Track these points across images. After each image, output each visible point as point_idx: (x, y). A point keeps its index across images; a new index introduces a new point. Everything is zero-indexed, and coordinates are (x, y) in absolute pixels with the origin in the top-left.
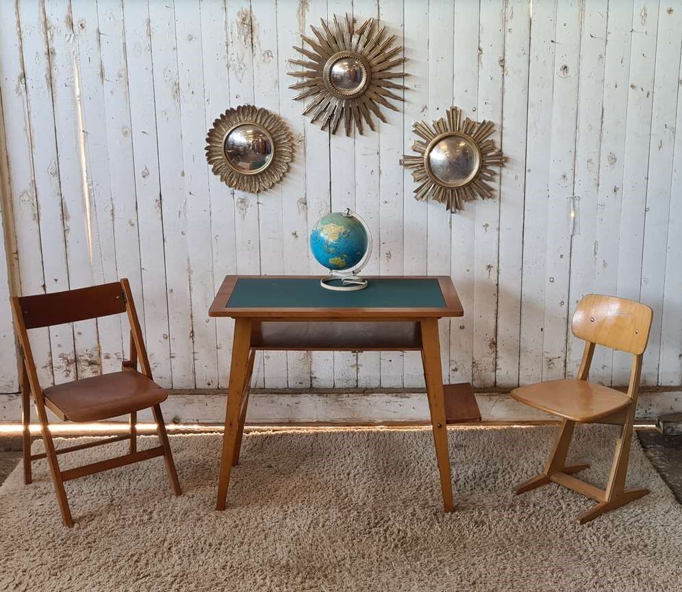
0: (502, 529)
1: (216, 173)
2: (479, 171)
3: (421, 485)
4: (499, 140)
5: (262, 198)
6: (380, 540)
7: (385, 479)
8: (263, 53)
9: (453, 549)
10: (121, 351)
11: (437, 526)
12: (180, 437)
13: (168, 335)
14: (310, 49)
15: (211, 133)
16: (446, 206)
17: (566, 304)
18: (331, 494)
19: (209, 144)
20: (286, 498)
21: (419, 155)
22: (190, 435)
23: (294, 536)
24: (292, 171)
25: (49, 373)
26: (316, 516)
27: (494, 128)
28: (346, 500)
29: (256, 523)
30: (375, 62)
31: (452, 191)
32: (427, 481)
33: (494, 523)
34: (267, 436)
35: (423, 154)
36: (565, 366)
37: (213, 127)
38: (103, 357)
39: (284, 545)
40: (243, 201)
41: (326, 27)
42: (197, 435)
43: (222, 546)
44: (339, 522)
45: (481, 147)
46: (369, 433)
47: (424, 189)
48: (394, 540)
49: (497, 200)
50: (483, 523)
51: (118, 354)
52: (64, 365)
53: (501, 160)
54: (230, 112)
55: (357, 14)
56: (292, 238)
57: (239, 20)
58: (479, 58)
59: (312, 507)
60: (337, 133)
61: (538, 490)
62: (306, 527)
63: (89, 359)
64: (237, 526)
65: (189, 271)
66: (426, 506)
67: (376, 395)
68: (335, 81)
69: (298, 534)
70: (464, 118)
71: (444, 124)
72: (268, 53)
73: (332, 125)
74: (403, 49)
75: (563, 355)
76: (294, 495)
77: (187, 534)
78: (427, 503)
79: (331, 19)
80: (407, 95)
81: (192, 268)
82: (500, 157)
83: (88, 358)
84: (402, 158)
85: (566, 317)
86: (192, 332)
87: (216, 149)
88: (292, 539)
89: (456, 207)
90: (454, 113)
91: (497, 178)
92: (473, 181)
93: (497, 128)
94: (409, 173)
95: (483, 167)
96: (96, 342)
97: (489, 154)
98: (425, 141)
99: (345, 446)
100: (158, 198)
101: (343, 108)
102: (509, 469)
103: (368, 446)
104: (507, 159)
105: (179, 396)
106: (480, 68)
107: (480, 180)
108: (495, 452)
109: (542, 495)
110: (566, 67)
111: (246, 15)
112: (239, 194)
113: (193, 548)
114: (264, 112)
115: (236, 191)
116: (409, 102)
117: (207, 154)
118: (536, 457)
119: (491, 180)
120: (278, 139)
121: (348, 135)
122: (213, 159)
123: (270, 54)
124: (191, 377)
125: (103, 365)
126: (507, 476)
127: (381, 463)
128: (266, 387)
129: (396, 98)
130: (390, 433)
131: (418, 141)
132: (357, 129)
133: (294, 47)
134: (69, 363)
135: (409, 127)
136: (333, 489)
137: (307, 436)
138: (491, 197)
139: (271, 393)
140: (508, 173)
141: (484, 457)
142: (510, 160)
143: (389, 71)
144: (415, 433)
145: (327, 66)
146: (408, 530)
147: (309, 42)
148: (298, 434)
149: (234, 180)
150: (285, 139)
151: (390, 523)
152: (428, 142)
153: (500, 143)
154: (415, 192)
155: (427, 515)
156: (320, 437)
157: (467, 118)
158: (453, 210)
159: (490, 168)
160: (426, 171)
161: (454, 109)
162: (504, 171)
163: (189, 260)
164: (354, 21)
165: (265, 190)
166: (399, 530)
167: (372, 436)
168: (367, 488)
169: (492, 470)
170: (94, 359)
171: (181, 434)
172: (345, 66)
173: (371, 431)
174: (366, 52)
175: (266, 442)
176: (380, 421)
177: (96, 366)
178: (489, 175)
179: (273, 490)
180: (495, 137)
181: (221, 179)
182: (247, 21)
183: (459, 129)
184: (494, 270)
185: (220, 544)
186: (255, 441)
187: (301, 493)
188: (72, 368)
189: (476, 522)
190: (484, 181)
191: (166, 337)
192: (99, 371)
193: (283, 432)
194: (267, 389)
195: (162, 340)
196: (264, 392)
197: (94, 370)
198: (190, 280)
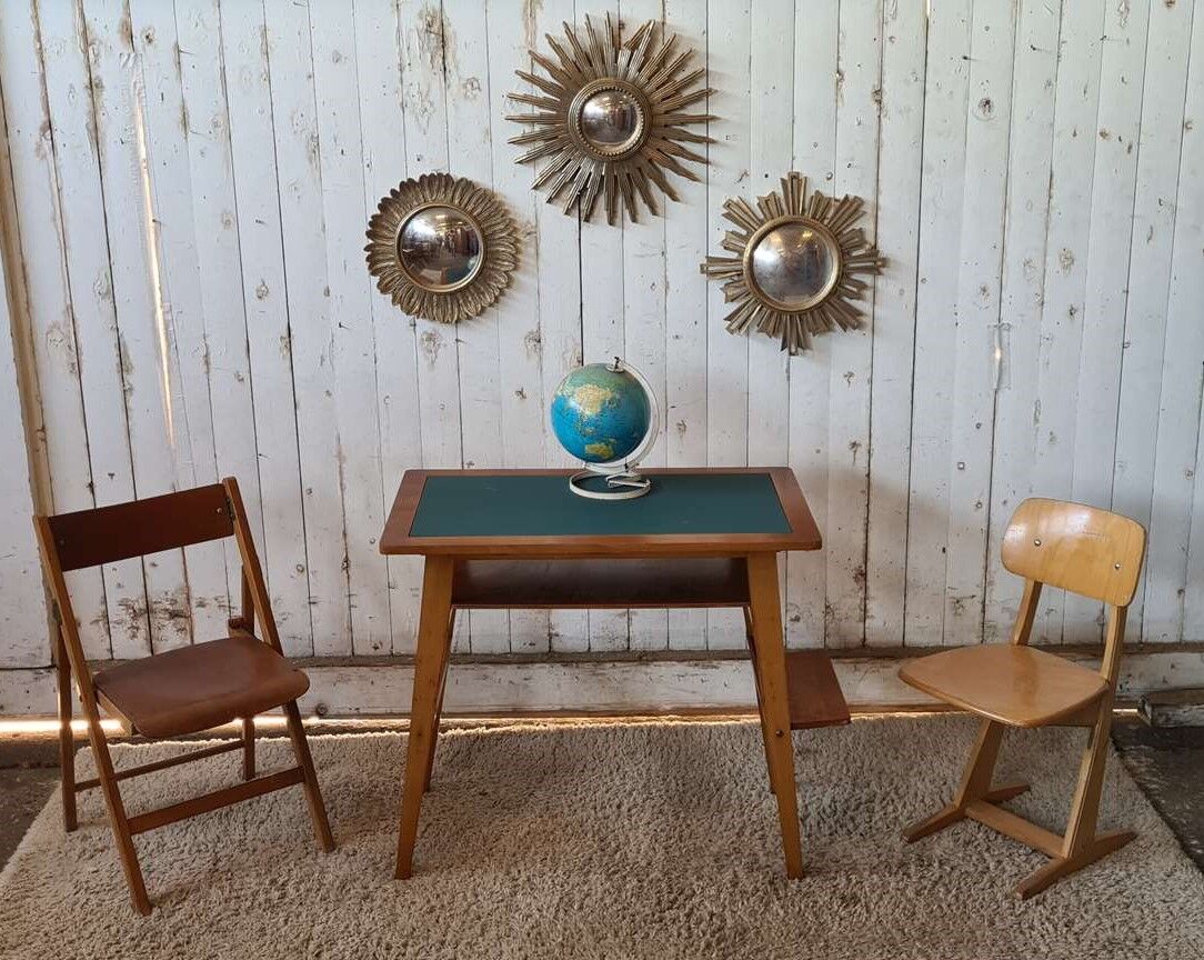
0: (890, 911)
1: (384, 288)
2: (838, 283)
3: (744, 826)
4: (872, 227)
5: (463, 332)
6: (679, 934)
7: (682, 815)
8: (463, 82)
9: (806, 950)
10: (225, 594)
11: (776, 906)
12: (328, 741)
13: (304, 565)
14: (546, 75)
15: (375, 222)
16: (780, 341)
17: (985, 507)
18: (591, 847)
19: (371, 242)
20: (514, 855)
21: (734, 255)
22: (346, 736)
23: (533, 927)
24: (514, 285)
25: (104, 632)
26: (567, 889)
27: (863, 209)
28: (617, 856)
29: (465, 904)
30: (658, 95)
31: (791, 317)
32: (754, 818)
33: (875, 898)
34: (478, 737)
35: (741, 254)
36: (984, 611)
37: (379, 212)
38: (193, 603)
39: (515, 946)
40: (431, 338)
41: (573, 38)
42: (358, 735)
43: (409, 949)
44: (608, 901)
45: (841, 241)
46: (650, 729)
47: (744, 314)
48: (704, 934)
49: (868, 332)
50: (855, 899)
51: (221, 599)
52: (128, 618)
53: (876, 263)
54: (408, 186)
55: (625, 13)
56: (517, 398)
57: (422, 25)
58: (838, 88)
59: (560, 872)
60: (592, 220)
61: (945, 833)
62: (552, 910)
63: (170, 608)
64: (432, 910)
65: (340, 456)
66: (756, 866)
67: (662, 663)
68: (588, 129)
69: (538, 924)
70: (811, 192)
71: (777, 201)
72: (472, 83)
73: (584, 206)
74: (705, 73)
75: (979, 593)
76: (529, 848)
77: (347, 927)
78: (757, 861)
79: (581, 23)
80: (714, 153)
81: (344, 452)
82: (874, 259)
83: (168, 607)
84: (705, 262)
85: (985, 529)
86: (346, 560)
87: (382, 248)
88: (529, 934)
89: (799, 345)
90: (794, 182)
91: (868, 294)
92: (826, 299)
93: (867, 208)
94: (716, 286)
95: (843, 275)
96: (181, 578)
97: (854, 254)
98: (744, 232)
99: (611, 754)
100: (285, 334)
101: (602, 177)
102: (892, 794)
103: (650, 754)
104: (885, 262)
105: (324, 669)
106: (840, 104)
107: (839, 298)
108: (867, 763)
109: (951, 843)
110: (988, 102)
111: (433, 17)
112: (424, 325)
113: (359, 954)
114: (467, 185)
115: (420, 321)
116: (717, 166)
117: (368, 259)
118: (937, 771)
119: (859, 297)
120: (490, 231)
121: (611, 223)
122: (379, 266)
123: (475, 85)
124: (346, 636)
125: (194, 617)
126: (890, 808)
127: (673, 784)
128: (474, 652)
129: (695, 158)
130: (686, 729)
131: (732, 233)
132: (627, 213)
133: (517, 72)
134: (135, 616)
135: (717, 209)
136: (593, 836)
137: (545, 736)
138: (859, 326)
139: (482, 663)
140: (886, 285)
141: (848, 770)
142: (892, 265)
143: (682, 112)
144: (728, 727)
145: (575, 104)
146: (727, 914)
147: (544, 63)
148: (529, 733)
149: (416, 301)
150: (502, 231)
151: (696, 900)
152: (750, 233)
153: (873, 235)
154: (729, 318)
155: (759, 885)
156: (566, 738)
157: (817, 192)
158: (793, 350)
159: (856, 276)
160: (746, 282)
161: (794, 177)
162: (880, 282)
163: (338, 439)
164: (621, 26)
165: (469, 318)
166: (712, 915)
167: (655, 734)
168: (652, 833)
169: (864, 798)
170: (178, 607)
171: (330, 736)
172: (604, 103)
173: (655, 727)
174: (643, 80)
175: (476, 747)
176: (668, 707)
177: (182, 620)
178: (855, 290)
179: (492, 838)
180: (864, 224)
181: (393, 301)
182: (435, 28)
183: (803, 210)
184: (862, 451)
185: (405, 945)
186: (456, 747)
187: (539, 844)
188: (142, 623)
189: (843, 898)
190: (846, 299)
191: (302, 570)
192: (188, 628)
193: (504, 729)
194: (476, 655)
195: (295, 574)
196: (470, 660)
197: (178, 627)
198: (341, 473)
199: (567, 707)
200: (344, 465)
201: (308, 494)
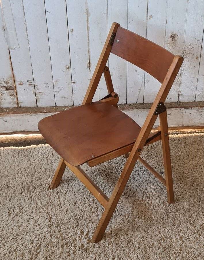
10: (31, 79)
13: (69, 65)
38: (17, 83)
51: (30, 82)
63: (6, 86)
65: (87, 13)
81: (89, 11)
86: (89, 63)
96: (11, 72)
125: (18, 90)
128: (145, 102)
163: (87, 4)
170: (10, 85)
177: (12, 91)
191: (68, 68)
192: (15, 94)
194: (146, 104)
195: (65, 69)
196: (144, 107)
197: (11, 94)
198: (88, 21)
199: (184, 125)
200: (89, 17)
201: (71, 32)
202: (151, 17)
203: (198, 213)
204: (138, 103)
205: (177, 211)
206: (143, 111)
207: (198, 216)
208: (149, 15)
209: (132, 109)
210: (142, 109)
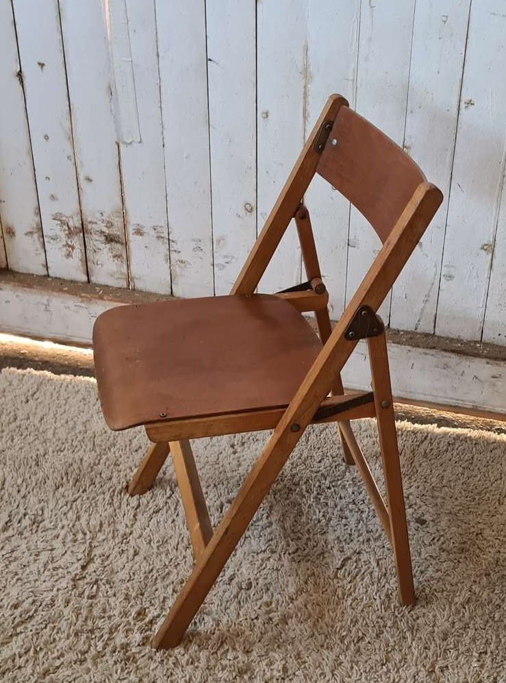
10: (163, 223)
13: (253, 204)
25: (39, 245)
34: (426, 436)
38: (131, 229)
51: (159, 230)
52: (62, 235)
63: (107, 231)
65: (306, 73)
81: (311, 69)
83: (105, 230)
96: (119, 202)
125: (132, 245)
128: (438, 333)
134: (70, 234)
139: (445, 350)
148: (488, 442)
163: (306, 50)
170: (114, 231)
175: (421, 449)
177: (119, 246)
188: (77, 242)
191: (251, 209)
192: (125, 256)
193: (459, 431)
194: (439, 337)
195: (242, 212)
196: (431, 345)
197: (115, 253)
198: (305, 96)
200: (309, 86)
201: (264, 118)
202: (470, 103)
203: (468, 650)
204: (419, 330)
205: (411, 629)
206: (425, 354)
207: (462, 660)
208: (465, 98)
209: (398, 343)
210: (424, 348)
